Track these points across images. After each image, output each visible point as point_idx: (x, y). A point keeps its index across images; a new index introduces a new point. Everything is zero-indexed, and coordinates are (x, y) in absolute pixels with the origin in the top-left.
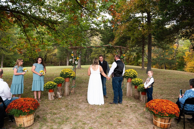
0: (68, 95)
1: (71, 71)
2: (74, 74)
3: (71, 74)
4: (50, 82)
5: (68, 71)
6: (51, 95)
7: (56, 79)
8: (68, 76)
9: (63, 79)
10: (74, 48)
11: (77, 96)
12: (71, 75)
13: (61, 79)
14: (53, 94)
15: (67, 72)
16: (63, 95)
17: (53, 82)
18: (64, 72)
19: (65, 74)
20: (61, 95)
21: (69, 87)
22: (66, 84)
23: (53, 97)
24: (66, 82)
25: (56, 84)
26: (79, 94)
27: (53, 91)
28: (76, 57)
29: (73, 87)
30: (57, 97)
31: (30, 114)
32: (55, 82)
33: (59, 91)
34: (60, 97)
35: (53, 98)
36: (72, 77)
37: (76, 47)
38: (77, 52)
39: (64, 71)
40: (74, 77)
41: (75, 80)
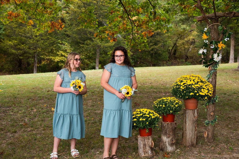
0: (192, 145)
1: (202, 82)
2: (208, 89)
3: (200, 88)
4: (142, 110)
5: (192, 82)
6: (145, 145)
7: (160, 102)
8: (191, 94)
9: (177, 103)
10: (211, 18)
12: (201, 93)
13: (172, 103)
14: (149, 141)
15: (189, 83)
16: (178, 142)
17: (148, 110)
18: (182, 84)
19: (183, 90)
20: (172, 145)
21: (198, 123)
22: (187, 115)
23: (148, 148)
24: (187, 111)
25: (157, 115)
26: (227, 142)
27: (150, 134)
28: (216, 43)
29: (207, 124)
30: (162, 150)
32: (157, 110)
33: (166, 134)
34: (170, 149)
35: (150, 152)
36: (203, 97)
37: (215, 16)
38: (220, 28)
39: (182, 81)
40: (210, 98)
41: (213, 104)
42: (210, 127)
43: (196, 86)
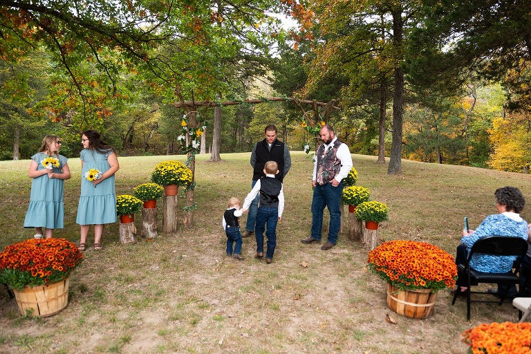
0: (173, 231)
1: (182, 167)
2: (188, 175)
3: (180, 174)
4: (123, 196)
5: (173, 168)
6: (127, 232)
7: (141, 188)
8: (172, 179)
9: (158, 189)
10: (189, 106)
11: (197, 233)
12: (181, 179)
13: (154, 188)
14: (132, 228)
15: (169, 168)
16: (158, 230)
17: (130, 197)
18: (163, 170)
19: (164, 176)
20: (154, 231)
21: (179, 209)
22: (168, 201)
23: (130, 234)
24: (168, 197)
25: (139, 201)
26: (205, 226)
27: (132, 220)
28: (195, 131)
29: (187, 210)
30: (144, 237)
31: (55, 283)
32: (138, 196)
33: (147, 220)
34: (152, 235)
35: (132, 238)
36: (183, 182)
37: (194, 104)
38: (198, 116)
39: (162, 167)
40: (189, 183)
41: (192, 190)
42: (189, 213)
43: (177, 171)
